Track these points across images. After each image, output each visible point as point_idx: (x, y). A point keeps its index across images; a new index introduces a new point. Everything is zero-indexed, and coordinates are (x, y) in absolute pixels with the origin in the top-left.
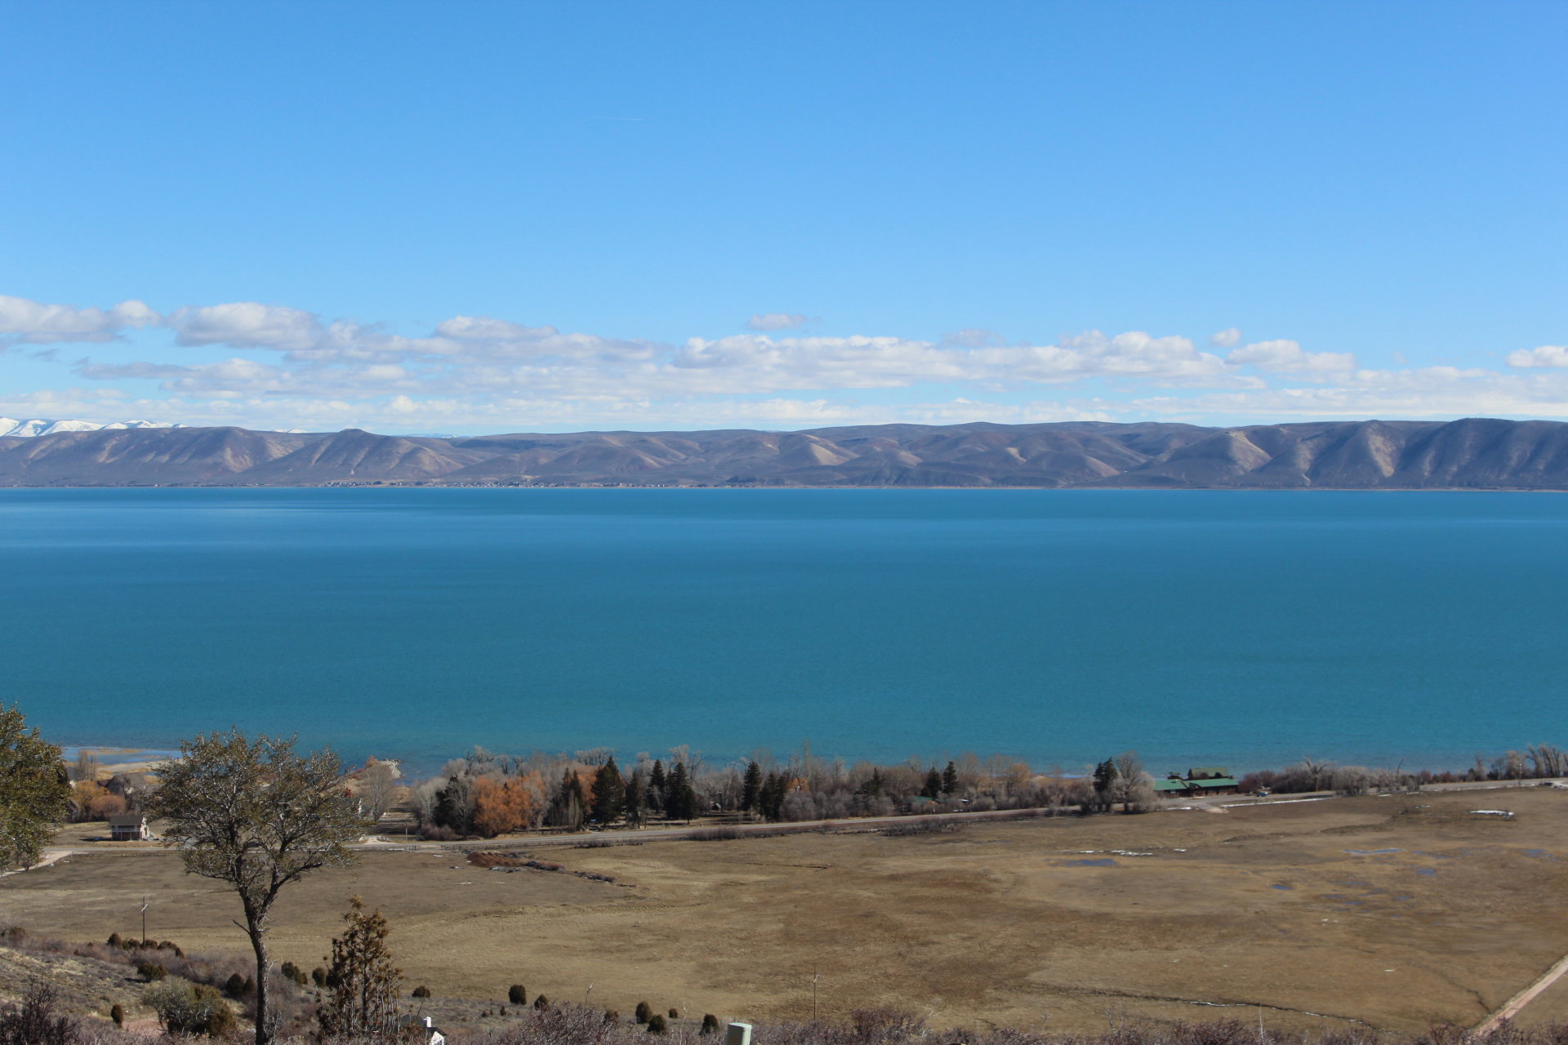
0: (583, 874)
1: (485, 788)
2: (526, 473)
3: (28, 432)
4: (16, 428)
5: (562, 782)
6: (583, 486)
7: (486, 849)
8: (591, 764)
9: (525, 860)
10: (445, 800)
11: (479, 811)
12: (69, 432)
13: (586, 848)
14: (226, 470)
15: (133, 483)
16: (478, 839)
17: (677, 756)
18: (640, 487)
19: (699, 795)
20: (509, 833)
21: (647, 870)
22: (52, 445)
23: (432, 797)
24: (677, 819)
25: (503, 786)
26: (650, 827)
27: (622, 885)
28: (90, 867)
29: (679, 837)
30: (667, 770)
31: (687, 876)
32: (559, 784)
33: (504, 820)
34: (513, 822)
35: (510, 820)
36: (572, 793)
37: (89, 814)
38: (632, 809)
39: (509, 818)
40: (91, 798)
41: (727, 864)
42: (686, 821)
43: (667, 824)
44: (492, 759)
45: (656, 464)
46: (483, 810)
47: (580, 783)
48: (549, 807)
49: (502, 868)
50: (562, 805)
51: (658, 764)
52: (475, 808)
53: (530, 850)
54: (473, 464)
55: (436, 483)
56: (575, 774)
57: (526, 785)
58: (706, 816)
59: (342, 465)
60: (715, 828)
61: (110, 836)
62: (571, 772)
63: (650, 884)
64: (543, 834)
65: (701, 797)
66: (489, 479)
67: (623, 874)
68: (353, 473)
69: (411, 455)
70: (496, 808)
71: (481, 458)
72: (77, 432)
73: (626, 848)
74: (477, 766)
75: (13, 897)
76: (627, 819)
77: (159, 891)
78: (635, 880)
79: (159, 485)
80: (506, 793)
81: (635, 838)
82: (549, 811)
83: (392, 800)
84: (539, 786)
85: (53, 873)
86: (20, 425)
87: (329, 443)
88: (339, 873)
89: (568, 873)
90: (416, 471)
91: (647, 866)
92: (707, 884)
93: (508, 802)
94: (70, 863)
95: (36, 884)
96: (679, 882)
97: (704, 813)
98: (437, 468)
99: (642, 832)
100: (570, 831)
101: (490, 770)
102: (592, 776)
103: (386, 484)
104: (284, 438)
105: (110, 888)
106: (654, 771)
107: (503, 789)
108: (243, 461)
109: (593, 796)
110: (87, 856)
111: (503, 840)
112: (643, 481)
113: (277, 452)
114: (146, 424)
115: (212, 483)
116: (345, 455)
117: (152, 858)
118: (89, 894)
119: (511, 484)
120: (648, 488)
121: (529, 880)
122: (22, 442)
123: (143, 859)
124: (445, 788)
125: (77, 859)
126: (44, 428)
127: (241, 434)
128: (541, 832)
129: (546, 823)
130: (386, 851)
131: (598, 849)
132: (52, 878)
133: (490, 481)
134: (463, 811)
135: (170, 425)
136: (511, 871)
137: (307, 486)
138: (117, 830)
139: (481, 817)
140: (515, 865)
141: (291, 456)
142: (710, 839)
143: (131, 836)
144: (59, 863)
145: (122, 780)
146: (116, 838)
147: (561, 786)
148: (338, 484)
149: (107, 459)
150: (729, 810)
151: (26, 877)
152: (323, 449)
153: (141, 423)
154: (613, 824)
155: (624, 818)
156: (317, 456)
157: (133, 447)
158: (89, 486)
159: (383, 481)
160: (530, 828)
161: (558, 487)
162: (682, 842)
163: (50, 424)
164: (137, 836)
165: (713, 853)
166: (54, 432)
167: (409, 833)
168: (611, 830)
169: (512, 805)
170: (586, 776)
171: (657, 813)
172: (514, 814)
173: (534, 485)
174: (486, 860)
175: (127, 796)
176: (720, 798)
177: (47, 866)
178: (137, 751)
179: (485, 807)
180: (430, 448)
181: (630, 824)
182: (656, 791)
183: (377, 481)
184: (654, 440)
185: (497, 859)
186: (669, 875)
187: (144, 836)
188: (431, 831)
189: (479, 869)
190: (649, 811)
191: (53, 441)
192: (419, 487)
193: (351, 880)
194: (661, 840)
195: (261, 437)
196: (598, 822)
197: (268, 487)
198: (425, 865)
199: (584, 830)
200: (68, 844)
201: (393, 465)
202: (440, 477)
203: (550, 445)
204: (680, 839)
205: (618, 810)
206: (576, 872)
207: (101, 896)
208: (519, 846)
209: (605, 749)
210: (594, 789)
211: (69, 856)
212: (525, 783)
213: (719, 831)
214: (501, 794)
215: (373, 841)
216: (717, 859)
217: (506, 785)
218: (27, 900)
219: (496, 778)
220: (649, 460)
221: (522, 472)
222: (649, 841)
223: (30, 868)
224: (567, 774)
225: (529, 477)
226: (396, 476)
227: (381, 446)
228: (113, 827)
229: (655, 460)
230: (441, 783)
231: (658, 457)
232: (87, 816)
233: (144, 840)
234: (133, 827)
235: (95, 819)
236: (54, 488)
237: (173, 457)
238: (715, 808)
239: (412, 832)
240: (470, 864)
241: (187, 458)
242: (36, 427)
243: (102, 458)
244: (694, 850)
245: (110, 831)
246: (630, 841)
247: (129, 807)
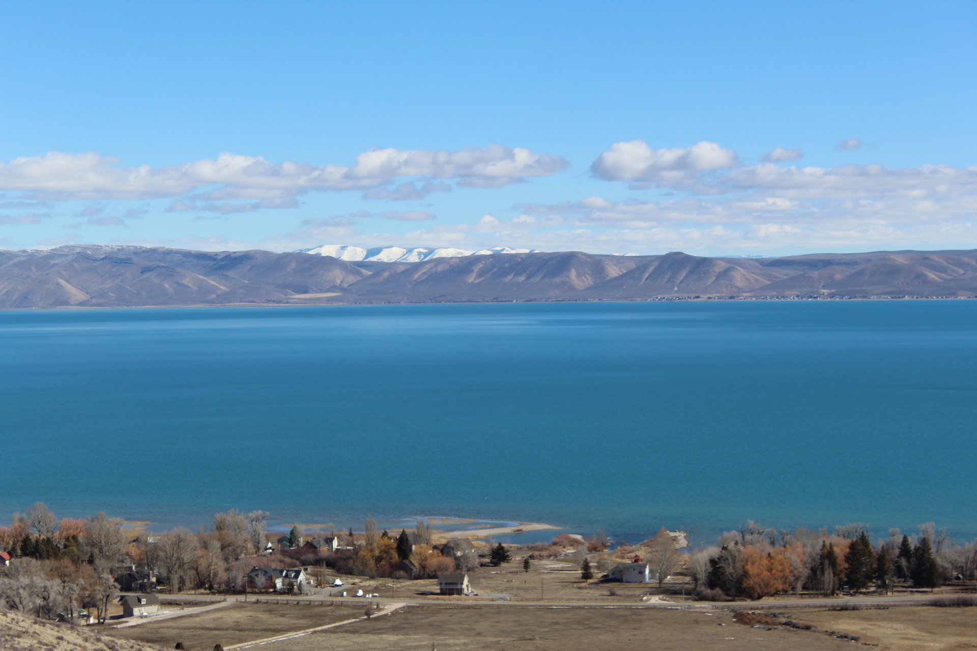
0: (832, 633)
1: (751, 556)
2: (824, 287)
3: (414, 258)
4: (404, 255)
5: (820, 552)
6: (873, 298)
7: (751, 609)
8: (848, 537)
9: (783, 620)
10: (717, 566)
11: (746, 577)
12: (447, 257)
13: (839, 610)
14: (572, 288)
15: (496, 299)
16: (746, 600)
17: (925, 531)
18: (924, 299)
19: (943, 567)
20: (772, 596)
21: (890, 631)
22: (431, 269)
23: (706, 564)
24: (923, 587)
25: (767, 555)
26: (896, 594)
27: (865, 644)
28: (420, 616)
29: (921, 603)
30: (913, 543)
31: (925, 638)
32: (817, 554)
33: (767, 585)
34: (775, 586)
35: (773, 585)
36: (827, 562)
37: (425, 573)
38: (881, 578)
39: (772, 583)
40: (426, 559)
41: (963, 628)
42: (929, 589)
43: (912, 592)
44: (763, 532)
45: (937, 278)
46: (750, 575)
47: (836, 554)
48: (807, 575)
49: (762, 626)
50: (819, 572)
51: (905, 539)
52: (743, 573)
53: (789, 611)
54: (778, 280)
55: (746, 297)
56: (831, 546)
57: (788, 554)
58: (949, 585)
59: (667, 282)
60: (954, 596)
61: (438, 591)
62: (828, 543)
63: (891, 644)
64: (802, 598)
65: (945, 569)
66: (792, 293)
67: (868, 634)
68: (676, 289)
69: (726, 273)
70: (761, 574)
71: (785, 275)
72: (452, 258)
73: (873, 611)
74: (748, 537)
75: (354, 640)
76: (879, 587)
77: (472, 638)
78: (878, 639)
79: (517, 301)
80: (769, 561)
81: (882, 603)
82: (808, 578)
83: (674, 565)
84: (798, 556)
85: (389, 621)
86: (407, 253)
87: (656, 264)
88: (623, 627)
89: (820, 632)
90: (730, 287)
91: (890, 628)
92: (942, 645)
93: (771, 569)
94: (404, 613)
95: (374, 630)
96: (917, 643)
97: (947, 583)
98: (748, 284)
99: (890, 598)
100: (826, 595)
101: (758, 542)
102: (846, 548)
103: (703, 298)
104: (619, 260)
105: (433, 635)
106: (902, 545)
107: (767, 558)
108: (585, 280)
109: (847, 566)
110: (418, 607)
111: (767, 601)
112: (926, 294)
113: (613, 272)
114: (507, 251)
115: (560, 299)
116: (669, 274)
117: (470, 610)
118: (415, 639)
119: (811, 297)
120: (930, 299)
121: (784, 637)
122: (408, 267)
123: (462, 611)
124: (718, 556)
125: (410, 610)
126: (426, 255)
127: (584, 257)
128: (800, 596)
129: (805, 587)
130: (664, 609)
131: (849, 612)
132: (389, 624)
133: (794, 295)
134: (732, 576)
135: (527, 251)
136: (770, 629)
137: (638, 301)
138: (444, 586)
139: (748, 582)
140: (774, 623)
141: (624, 275)
142: (949, 606)
143: (455, 592)
144: (395, 613)
145: (452, 545)
146: (443, 593)
147: (819, 557)
148: (664, 298)
149: (475, 279)
150: (970, 580)
151: (367, 624)
152: (651, 269)
153: (504, 249)
154: (864, 590)
155: (874, 585)
156: (646, 275)
157: (495, 269)
158: (461, 302)
159: (702, 296)
160: (791, 592)
161: (851, 300)
162: (924, 608)
163: (431, 251)
164: (460, 592)
165: (951, 618)
166: (434, 257)
167: (686, 594)
168: (861, 596)
169: (774, 571)
170: (841, 547)
171: (905, 582)
172: (775, 579)
173: (831, 298)
174: (749, 619)
175: (457, 559)
176: (961, 569)
177: (385, 615)
178: (472, 521)
179: (751, 573)
180: (740, 267)
181: (879, 590)
182: (903, 562)
183: (696, 295)
184: (936, 258)
185: (759, 618)
186: (909, 636)
187: (466, 591)
188: (704, 593)
189: (743, 626)
190: (895, 579)
191: (432, 265)
192: (732, 300)
193: (632, 633)
194: (906, 606)
195: (600, 260)
196: (851, 588)
197: (606, 301)
198: (696, 622)
199: (837, 595)
200: (404, 597)
201: (710, 281)
202: (749, 292)
203: (845, 263)
204: (923, 605)
205: (869, 578)
206: (827, 631)
207: (424, 641)
208: (780, 607)
209: (861, 524)
210: (847, 559)
211: (404, 607)
212: (786, 553)
213: (958, 599)
214: (765, 562)
215: (655, 600)
216: (954, 624)
217: (769, 554)
218: (365, 643)
219: (761, 548)
220: (932, 275)
221: (820, 287)
222: (894, 606)
223: (371, 616)
224: (824, 546)
225: (826, 291)
226: (713, 291)
227: (700, 265)
228: (441, 584)
229: (936, 275)
230: (714, 551)
231: (940, 272)
232: (424, 574)
233: (466, 595)
234: (456, 584)
235: (430, 577)
236: (434, 304)
237: (529, 277)
238: (958, 578)
239: (688, 593)
240: (735, 622)
241: (539, 278)
242: (420, 254)
243: (471, 278)
244: (934, 615)
245: (439, 587)
246: (878, 605)
247: (458, 567)
